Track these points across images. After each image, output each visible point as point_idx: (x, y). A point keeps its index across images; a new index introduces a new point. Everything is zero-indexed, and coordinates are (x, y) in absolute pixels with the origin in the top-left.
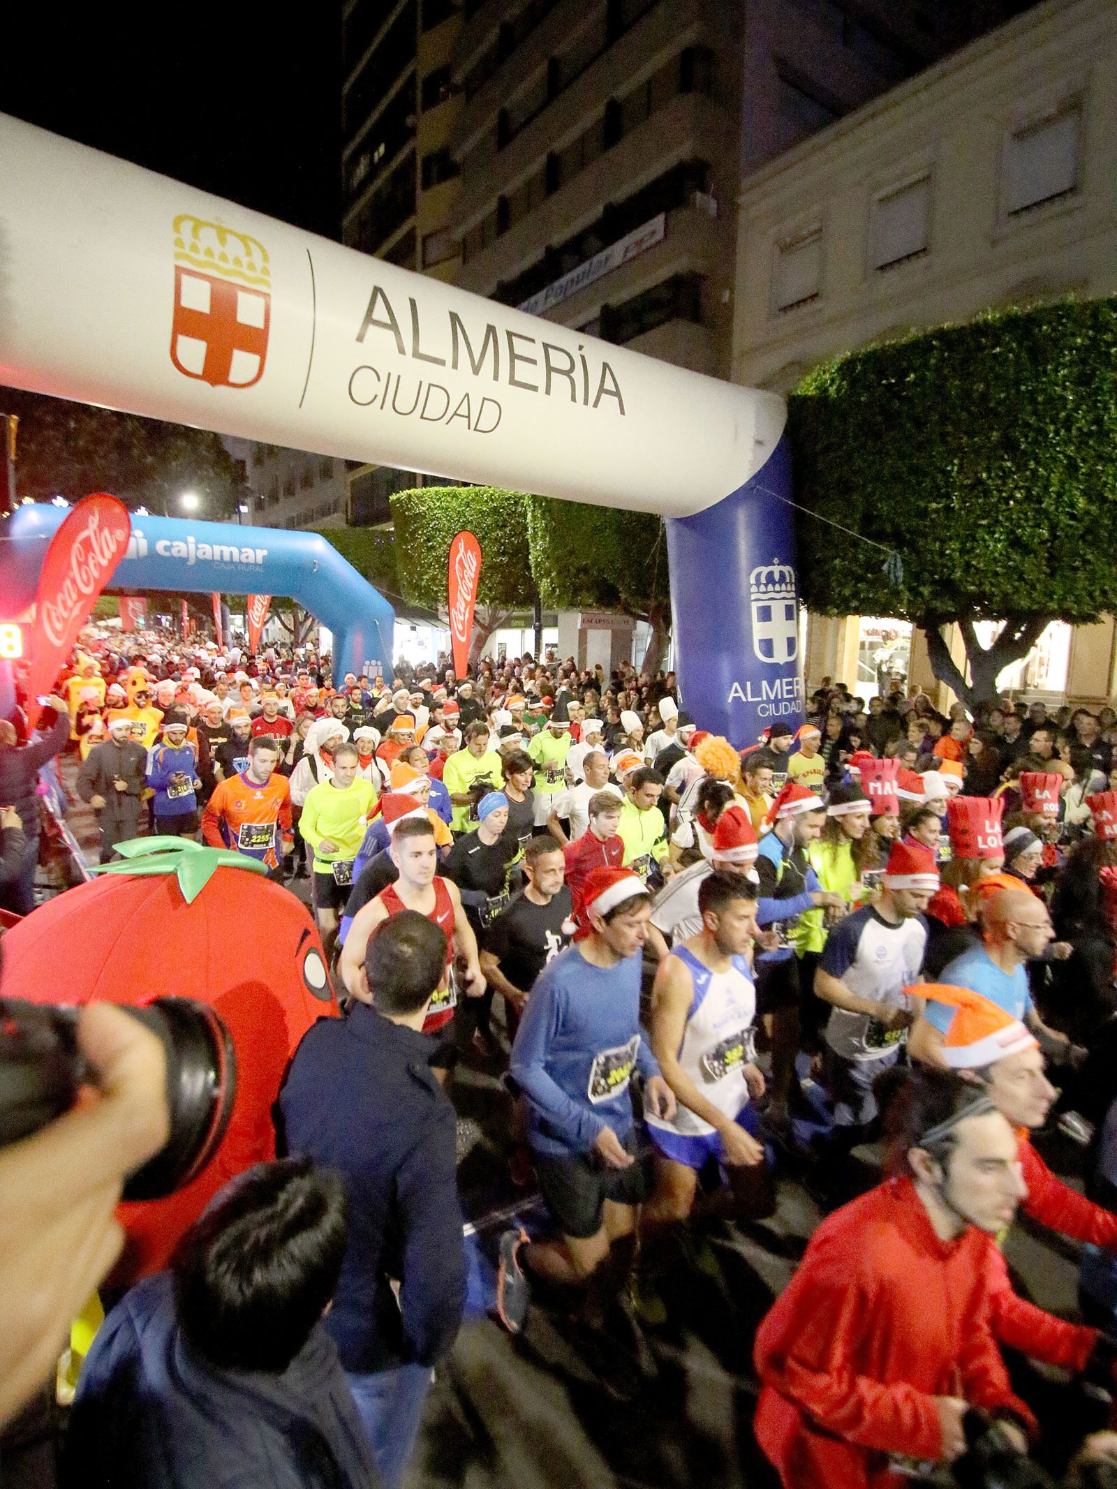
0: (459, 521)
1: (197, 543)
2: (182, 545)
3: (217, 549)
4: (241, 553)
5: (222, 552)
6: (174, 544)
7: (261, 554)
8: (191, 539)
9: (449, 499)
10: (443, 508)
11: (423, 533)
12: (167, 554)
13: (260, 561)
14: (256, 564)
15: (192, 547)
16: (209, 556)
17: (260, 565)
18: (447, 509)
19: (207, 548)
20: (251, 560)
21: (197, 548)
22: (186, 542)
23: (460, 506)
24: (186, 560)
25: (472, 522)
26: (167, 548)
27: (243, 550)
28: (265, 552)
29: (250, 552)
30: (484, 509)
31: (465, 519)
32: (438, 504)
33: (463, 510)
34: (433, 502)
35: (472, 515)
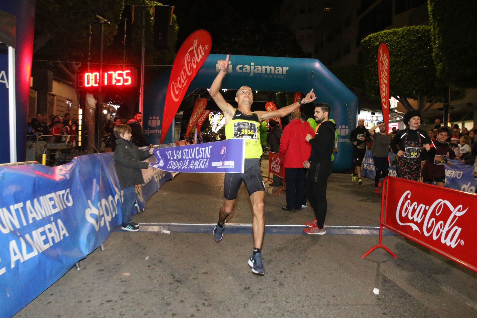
0: (397, 47)
1: (255, 66)
2: (248, 67)
3: (264, 67)
4: (275, 69)
5: (266, 69)
6: (245, 66)
7: (285, 69)
8: (252, 64)
9: (392, 36)
12: (241, 71)
13: (284, 73)
14: (282, 75)
15: (252, 67)
16: (260, 71)
17: (284, 75)
18: (390, 41)
19: (259, 67)
20: (280, 72)
21: (255, 68)
22: (250, 65)
23: (398, 39)
24: (250, 73)
25: (405, 47)
26: (241, 68)
27: (277, 68)
28: (287, 68)
29: (280, 68)
30: (413, 38)
31: (401, 46)
32: (386, 39)
33: (399, 41)
34: (383, 39)
35: (405, 43)
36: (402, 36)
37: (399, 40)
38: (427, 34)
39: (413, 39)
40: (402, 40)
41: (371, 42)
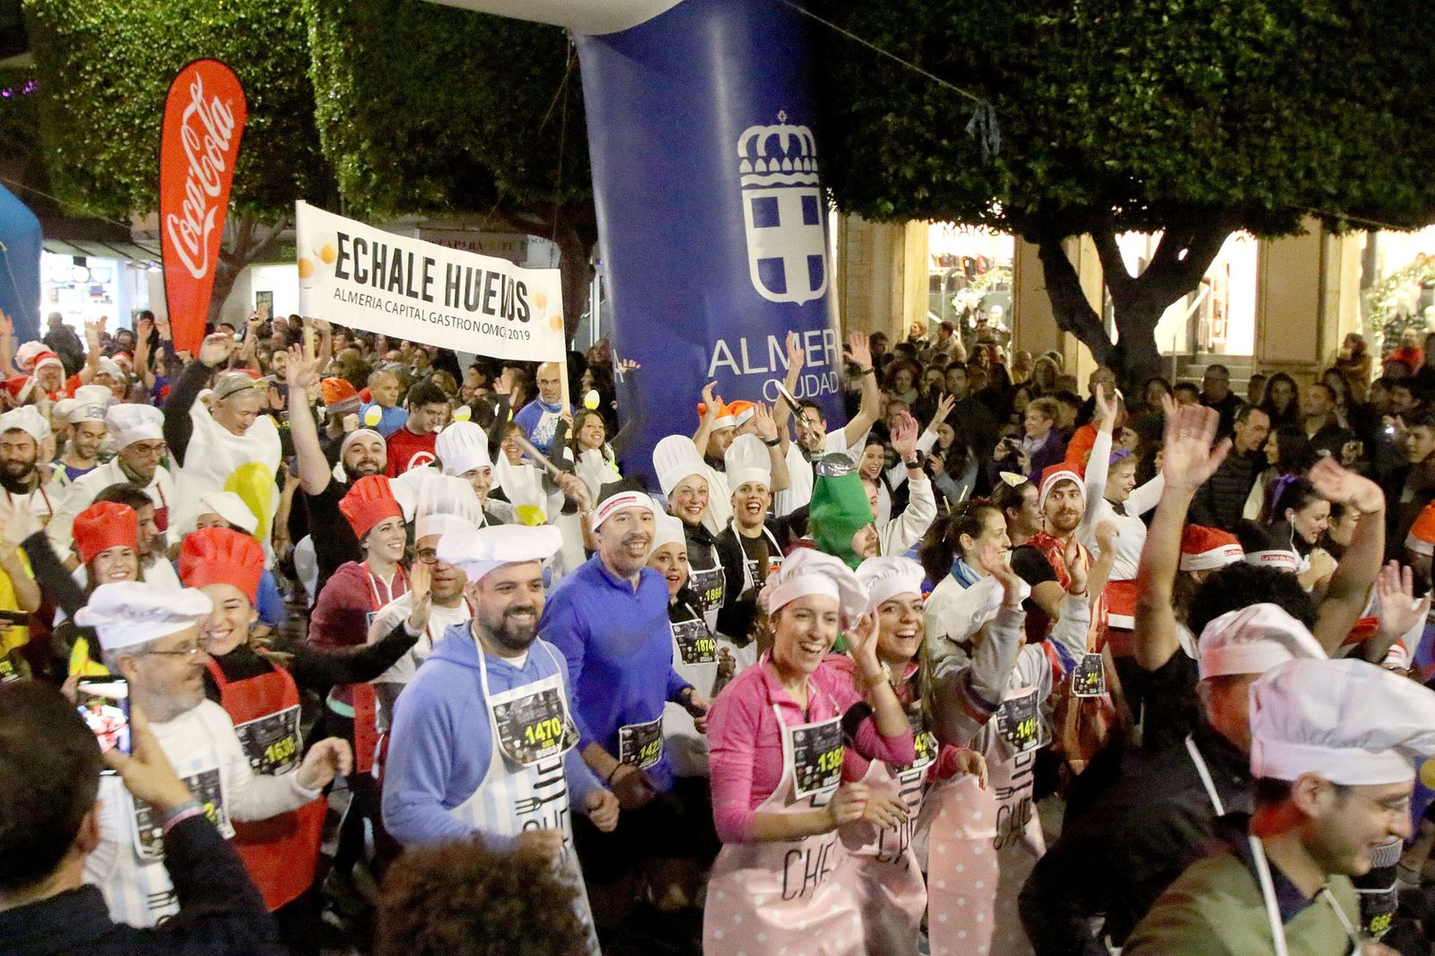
0: (168, 45)
10: (134, 21)
11: (94, 70)
18: (143, 22)
25: (195, 47)
30: (221, 23)
31: (181, 43)
32: (125, 12)
33: (176, 25)
34: (115, 8)
35: (195, 35)
36: (183, 10)
37: (171, 23)
38: (264, 15)
39: (223, 27)
40: (187, 23)
41: (69, 14)
